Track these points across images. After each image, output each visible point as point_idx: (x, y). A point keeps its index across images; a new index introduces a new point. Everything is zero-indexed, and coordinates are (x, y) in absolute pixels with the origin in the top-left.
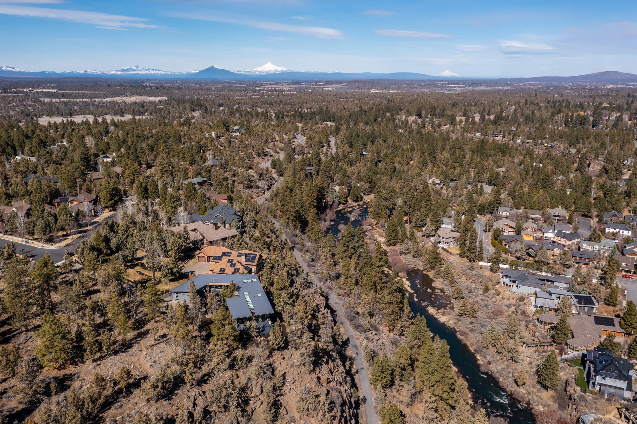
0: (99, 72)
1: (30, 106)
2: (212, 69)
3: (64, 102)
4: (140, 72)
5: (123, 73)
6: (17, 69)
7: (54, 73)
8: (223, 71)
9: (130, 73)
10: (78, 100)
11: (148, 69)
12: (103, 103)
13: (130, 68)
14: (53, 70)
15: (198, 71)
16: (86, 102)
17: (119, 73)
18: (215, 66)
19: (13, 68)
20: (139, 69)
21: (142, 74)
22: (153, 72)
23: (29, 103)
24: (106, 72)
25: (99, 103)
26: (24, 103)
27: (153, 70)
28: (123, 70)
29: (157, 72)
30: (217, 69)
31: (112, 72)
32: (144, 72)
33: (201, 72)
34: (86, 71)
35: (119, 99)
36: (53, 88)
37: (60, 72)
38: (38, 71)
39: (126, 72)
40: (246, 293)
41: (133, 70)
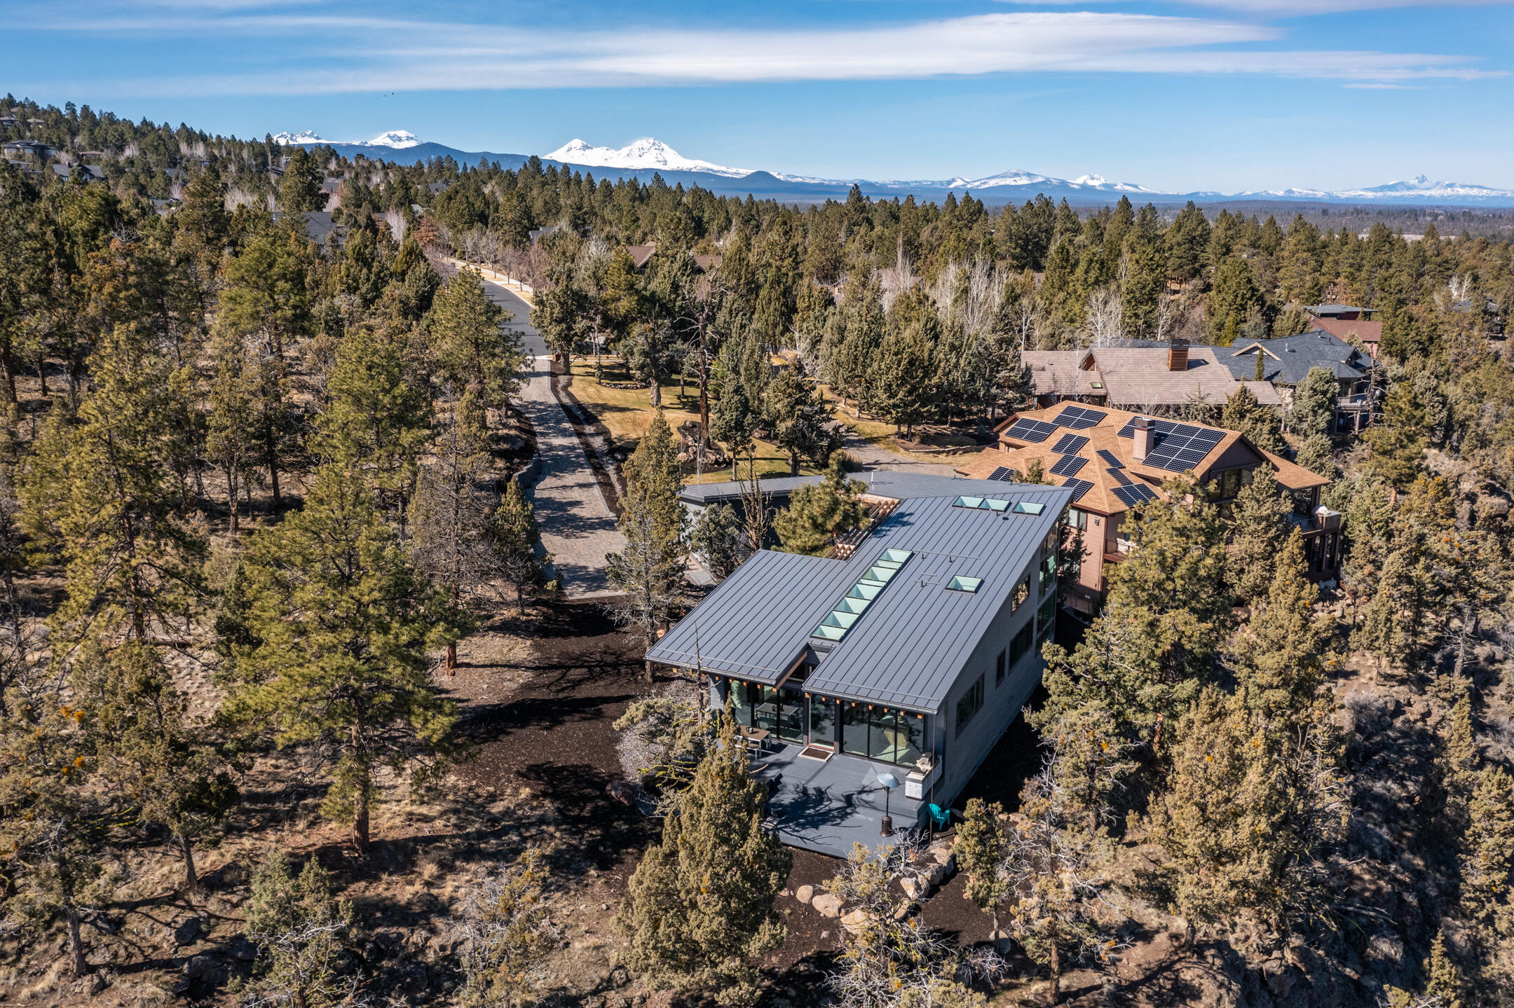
0: (1320, 194)
4: (1427, 193)
5: (1380, 194)
6: (1143, 189)
7: (1217, 195)
9: (1398, 194)
11: (1451, 186)
13: (1402, 183)
17: (1370, 195)
19: (1136, 187)
20: (1426, 184)
21: (1430, 197)
22: (1462, 191)
24: (1339, 194)
27: (1463, 186)
28: (1382, 188)
29: (1475, 192)
31: (1352, 194)
32: (1436, 193)
34: (1290, 191)
37: (1230, 194)
40: (900, 556)
41: (1410, 188)
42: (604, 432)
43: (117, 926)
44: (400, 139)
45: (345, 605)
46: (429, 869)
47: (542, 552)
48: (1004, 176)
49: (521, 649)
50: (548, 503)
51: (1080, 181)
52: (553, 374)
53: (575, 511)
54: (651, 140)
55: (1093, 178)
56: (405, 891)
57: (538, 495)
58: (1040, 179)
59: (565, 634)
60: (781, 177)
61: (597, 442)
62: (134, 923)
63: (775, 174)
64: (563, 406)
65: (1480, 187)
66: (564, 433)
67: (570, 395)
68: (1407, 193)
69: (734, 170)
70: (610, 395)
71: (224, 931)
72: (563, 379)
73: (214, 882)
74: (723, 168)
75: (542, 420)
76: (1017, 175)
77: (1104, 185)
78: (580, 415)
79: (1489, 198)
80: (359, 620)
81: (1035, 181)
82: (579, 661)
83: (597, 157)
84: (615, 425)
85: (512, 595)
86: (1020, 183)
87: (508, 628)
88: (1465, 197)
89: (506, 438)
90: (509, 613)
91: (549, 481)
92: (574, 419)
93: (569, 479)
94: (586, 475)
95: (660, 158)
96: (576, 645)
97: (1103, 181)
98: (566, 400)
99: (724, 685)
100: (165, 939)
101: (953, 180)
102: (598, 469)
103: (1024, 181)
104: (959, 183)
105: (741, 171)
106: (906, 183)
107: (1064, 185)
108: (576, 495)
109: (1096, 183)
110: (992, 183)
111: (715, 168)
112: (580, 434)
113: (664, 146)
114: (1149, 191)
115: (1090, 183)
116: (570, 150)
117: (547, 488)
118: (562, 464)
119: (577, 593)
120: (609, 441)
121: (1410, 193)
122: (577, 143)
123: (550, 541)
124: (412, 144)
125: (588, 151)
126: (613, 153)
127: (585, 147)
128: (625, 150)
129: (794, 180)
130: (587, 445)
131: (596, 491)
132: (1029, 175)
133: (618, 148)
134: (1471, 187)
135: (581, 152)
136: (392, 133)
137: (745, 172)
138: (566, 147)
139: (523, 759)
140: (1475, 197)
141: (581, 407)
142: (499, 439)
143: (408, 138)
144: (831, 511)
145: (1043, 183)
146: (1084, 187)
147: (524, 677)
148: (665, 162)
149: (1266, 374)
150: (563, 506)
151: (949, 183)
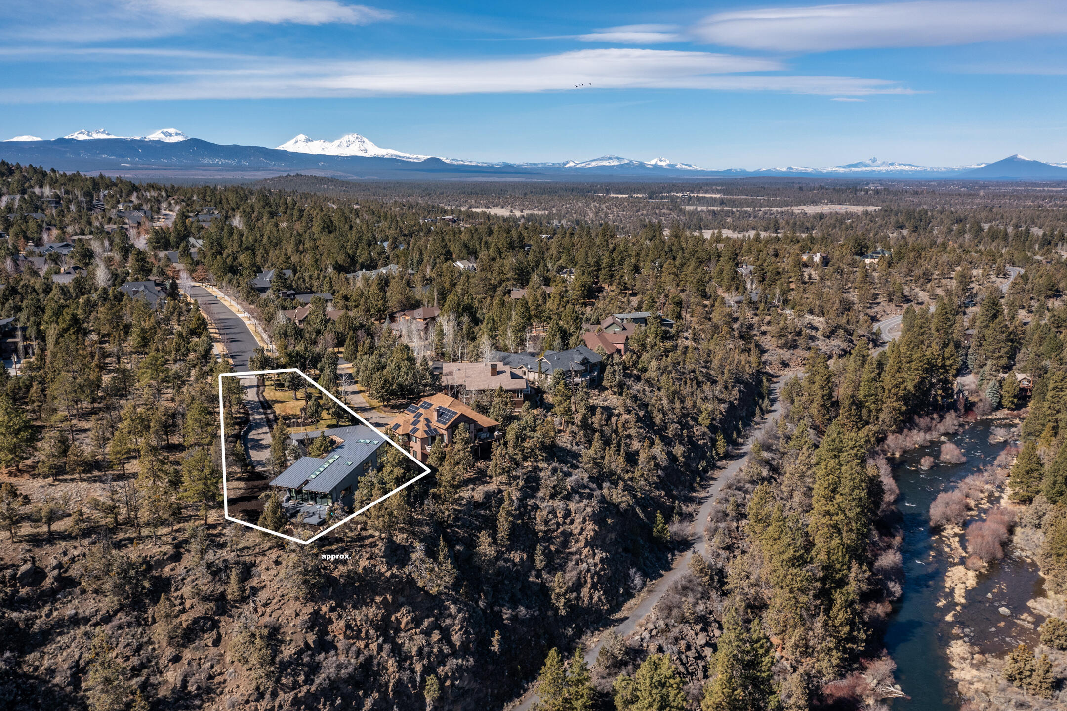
0: (810, 170)
1: (664, 215)
2: (1012, 162)
3: (714, 211)
4: (877, 169)
5: (848, 170)
6: (695, 167)
7: (743, 172)
8: (1035, 165)
9: (859, 170)
10: (734, 209)
11: (892, 164)
12: (771, 214)
13: (861, 163)
14: (743, 168)
15: (983, 165)
16: (746, 212)
17: (841, 170)
18: (1020, 156)
19: (690, 166)
20: (876, 164)
21: (879, 171)
22: (899, 168)
23: (663, 211)
24: (821, 170)
25: (765, 213)
26: (657, 212)
27: (900, 164)
28: (849, 166)
29: (907, 168)
30: (1024, 160)
31: (830, 170)
32: (883, 169)
33: (990, 167)
34: (790, 168)
35: (796, 210)
36: (718, 192)
37: (752, 171)
38: (722, 169)
39: (853, 169)
40: (337, 457)
41: (866, 166)
42: (274, 412)
43: (160, 538)
44: (171, 135)
45: (203, 476)
46: (220, 528)
47: (249, 456)
48: (601, 159)
49: (242, 484)
50: (253, 440)
51: (653, 162)
52: (258, 386)
53: (261, 442)
54: (355, 136)
55: (661, 160)
56: (215, 532)
57: (250, 437)
58: (626, 161)
59: (254, 480)
60: (448, 161)
61: (271, 416)
62: (163, 538)
63: (444, 159)
64: (260, 401)
65: (910, 165)
66: (260, 413)
67: (263, 396)
68: (864, 169)
69: (415, 156)
70: (279, 395)
71: (180, 539)
72: (261, 388)
73: (177, 531)
74: (407, 155)
75: (252, 408)
76: (610, 158)
77: (669, 165)
78: (266, 405)
79: (917, 172)
80: (206, 478)
81: (623, 162)
82: (257, 487)
83: (316, 148)
84: (278, 409)
85: (239, 470)
86: (612, 164)
87: (238, 479)
88: (901, 172)
89: (239, 418)
90: (239, 475)
91: (254, 432)
92: (264, 408)
93: (260, 431)
94: (266, 429)
95: (362, 148)
96: (256, 483)
97: (668, 162)
98: (262, 399)
99: (290, 490)
100: (170, 540)
101: (567, 162)
102: (271, 427)
103: (615, 163)
104: (571, 164)
105: (420, 156)
106: (535, 164)
107: (642, 165)
108: (262, 436)
109: (663, 164)
110: (594, 164)
111: (402, 154)
112: (265, 413)
113: (364, 139)
114: (699, 168)
115: (660, 163)
116: (296, 142)
117: (252, 435)
118: (258, 426)
119: (259, 469)
120: (275, 416)
121: (867, 169)
122: (302, 137)
123: (252, 453)
124: (180, 139)
125: (310, 144)
126: (327, 144)
127: (308, 140)
128: (337, 142)
129: (457, 163)
130: (267, 418)
131: (269, 435)
132: (618, 158)
133: (331, 141)
134: (905, 165)
135: (304, 144)
136: (165, 131)
137: (423, 157)
138: (294, 141)
139: (241, 509)
140: (907, 171)
141: (266, 401)
142: (236, 418)
143: (177, 134)
144: (321, 446)
145: (627, 164)
146: (656, 167)
147: (242, 491)
148: (366, 151)
149: (543, 370)
150: (258, 441)
151: (565, 164)
